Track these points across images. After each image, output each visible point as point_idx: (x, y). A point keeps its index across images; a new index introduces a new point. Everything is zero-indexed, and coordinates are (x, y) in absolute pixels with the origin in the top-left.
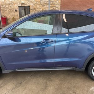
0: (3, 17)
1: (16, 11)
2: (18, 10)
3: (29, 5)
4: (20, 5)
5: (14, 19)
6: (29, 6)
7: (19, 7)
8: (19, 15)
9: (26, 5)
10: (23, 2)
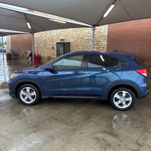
0: (36, 55)
1: (53, 48)
2: (55, 47)
3: (69, 41)
4: (59, 41)
5: (49, 58)
6: (70, 43)
7: (57, 43)
8: (56, 53)
9: (66, 41)
10: (63, 38)
